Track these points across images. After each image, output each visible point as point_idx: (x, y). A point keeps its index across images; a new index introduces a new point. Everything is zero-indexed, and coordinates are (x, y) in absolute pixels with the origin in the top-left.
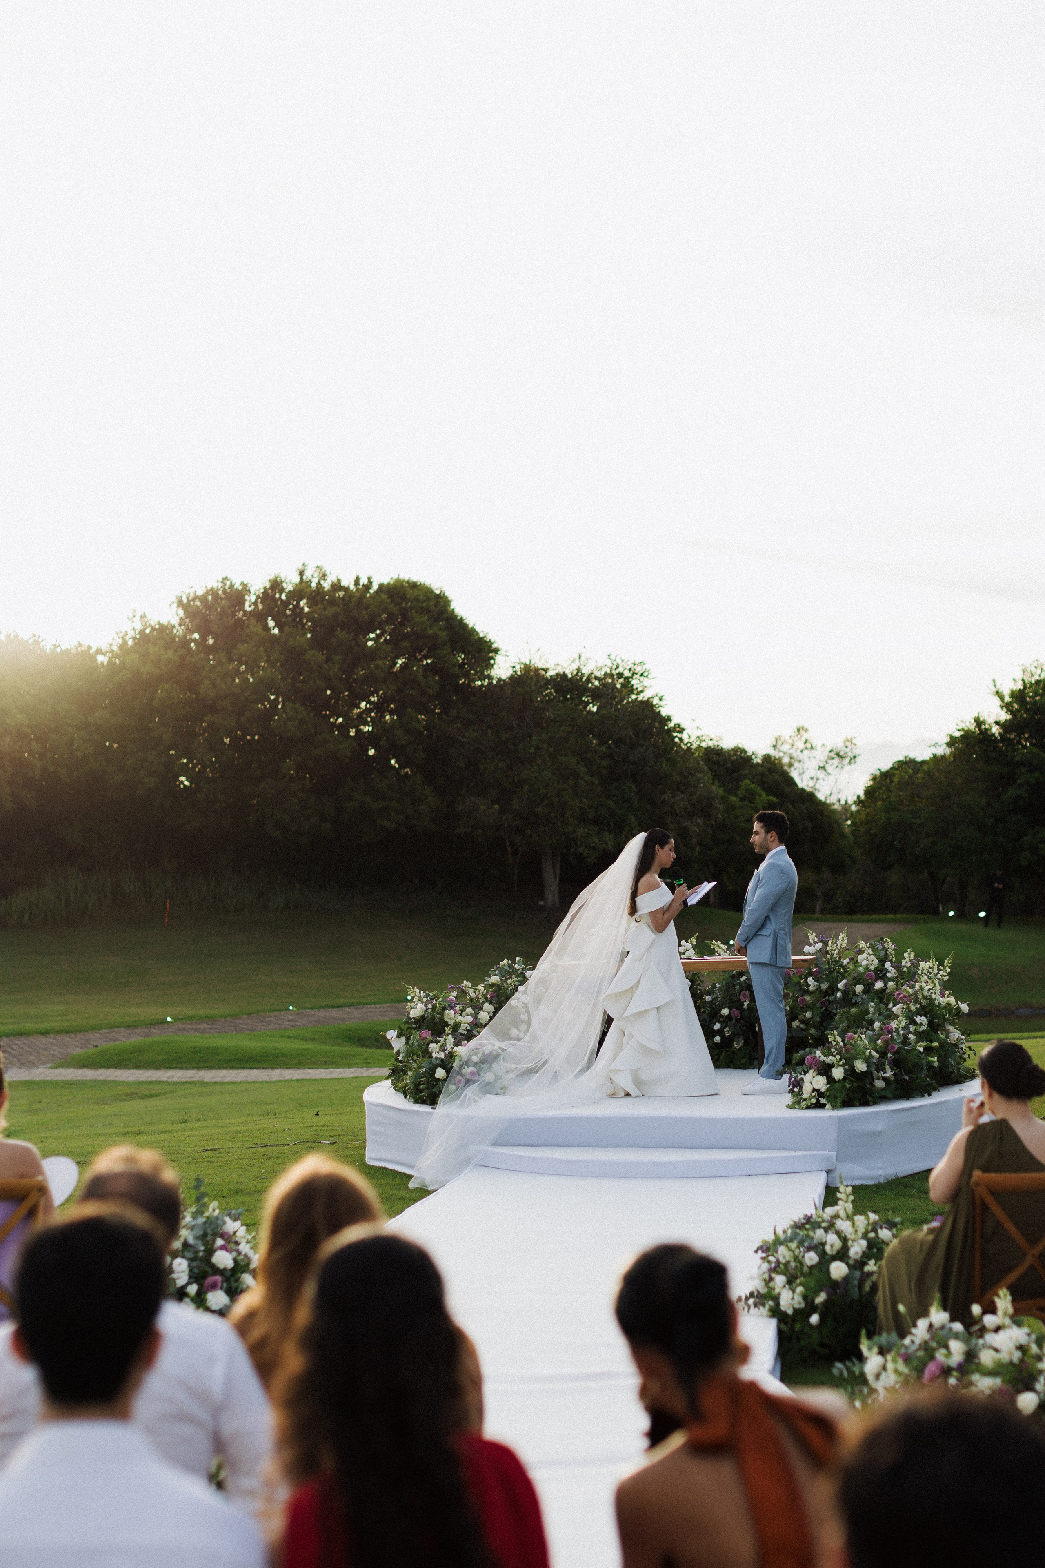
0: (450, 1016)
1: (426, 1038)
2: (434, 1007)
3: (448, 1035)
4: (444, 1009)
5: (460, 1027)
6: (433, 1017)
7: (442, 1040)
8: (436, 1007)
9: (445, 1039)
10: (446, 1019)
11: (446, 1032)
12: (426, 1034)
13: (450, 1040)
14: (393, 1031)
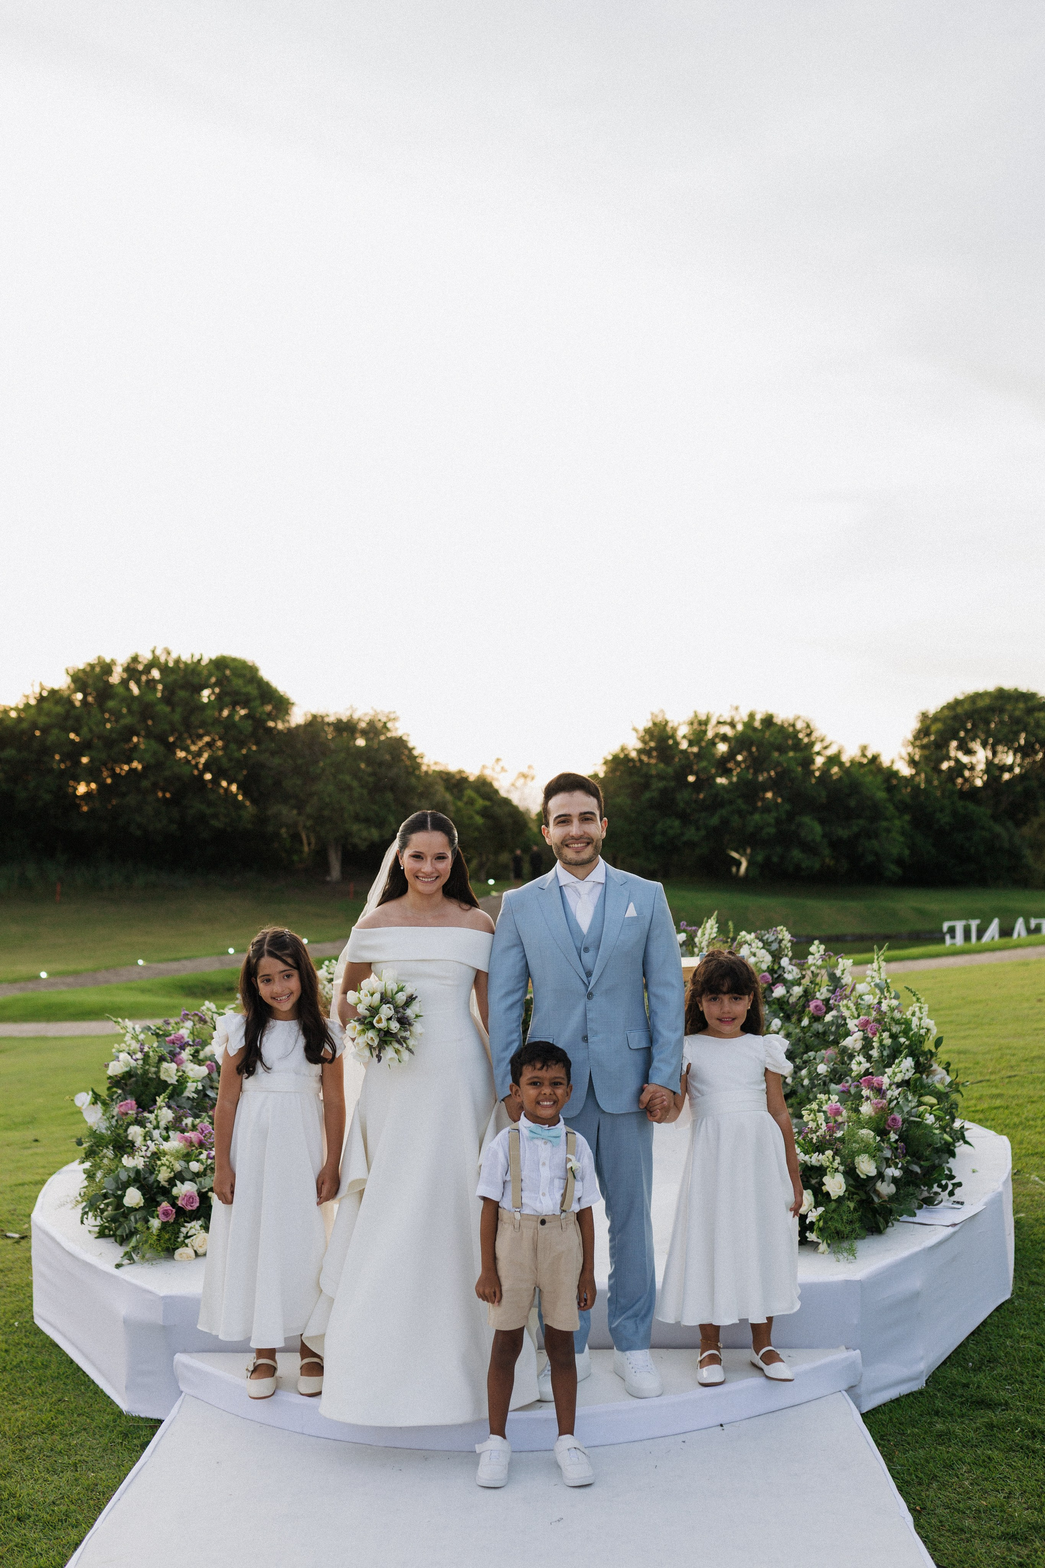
0: (169, 1072)
1: (127, 1114)
2: (146, 1056)
3: (160, 1108)
4: (162, 1059)
5: (186, 1087)
6: (146, 1072)
7: (152, 1117)
8: (149, 1056)
9: (157, 1116)
10: (163, 1076)
11: (158, 1104)
12: (130, 1106)
13: (166, 1115)
14: (86, 1094)
